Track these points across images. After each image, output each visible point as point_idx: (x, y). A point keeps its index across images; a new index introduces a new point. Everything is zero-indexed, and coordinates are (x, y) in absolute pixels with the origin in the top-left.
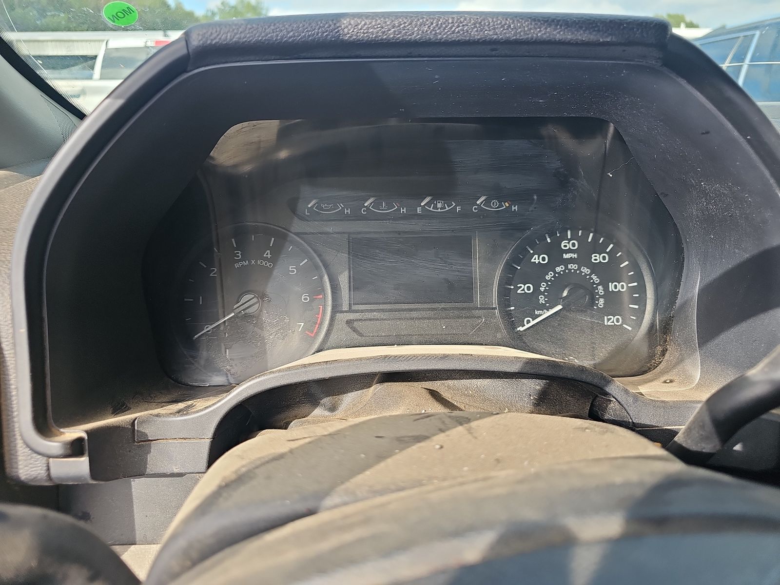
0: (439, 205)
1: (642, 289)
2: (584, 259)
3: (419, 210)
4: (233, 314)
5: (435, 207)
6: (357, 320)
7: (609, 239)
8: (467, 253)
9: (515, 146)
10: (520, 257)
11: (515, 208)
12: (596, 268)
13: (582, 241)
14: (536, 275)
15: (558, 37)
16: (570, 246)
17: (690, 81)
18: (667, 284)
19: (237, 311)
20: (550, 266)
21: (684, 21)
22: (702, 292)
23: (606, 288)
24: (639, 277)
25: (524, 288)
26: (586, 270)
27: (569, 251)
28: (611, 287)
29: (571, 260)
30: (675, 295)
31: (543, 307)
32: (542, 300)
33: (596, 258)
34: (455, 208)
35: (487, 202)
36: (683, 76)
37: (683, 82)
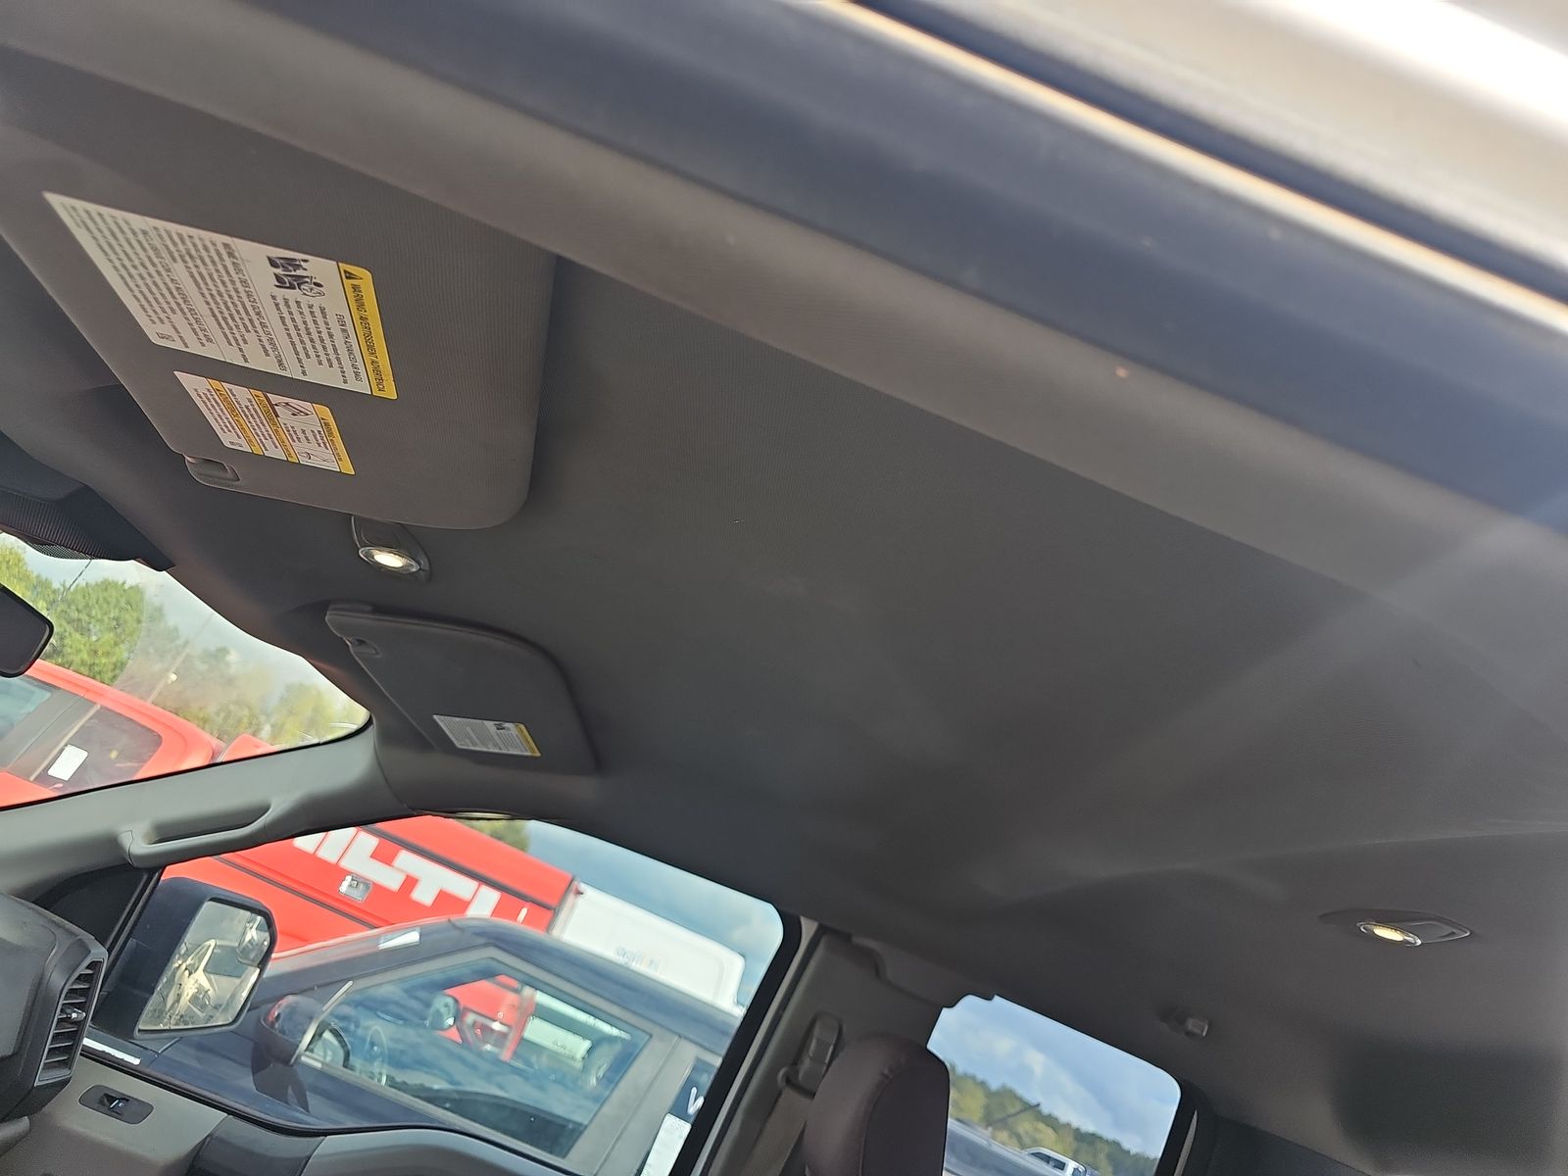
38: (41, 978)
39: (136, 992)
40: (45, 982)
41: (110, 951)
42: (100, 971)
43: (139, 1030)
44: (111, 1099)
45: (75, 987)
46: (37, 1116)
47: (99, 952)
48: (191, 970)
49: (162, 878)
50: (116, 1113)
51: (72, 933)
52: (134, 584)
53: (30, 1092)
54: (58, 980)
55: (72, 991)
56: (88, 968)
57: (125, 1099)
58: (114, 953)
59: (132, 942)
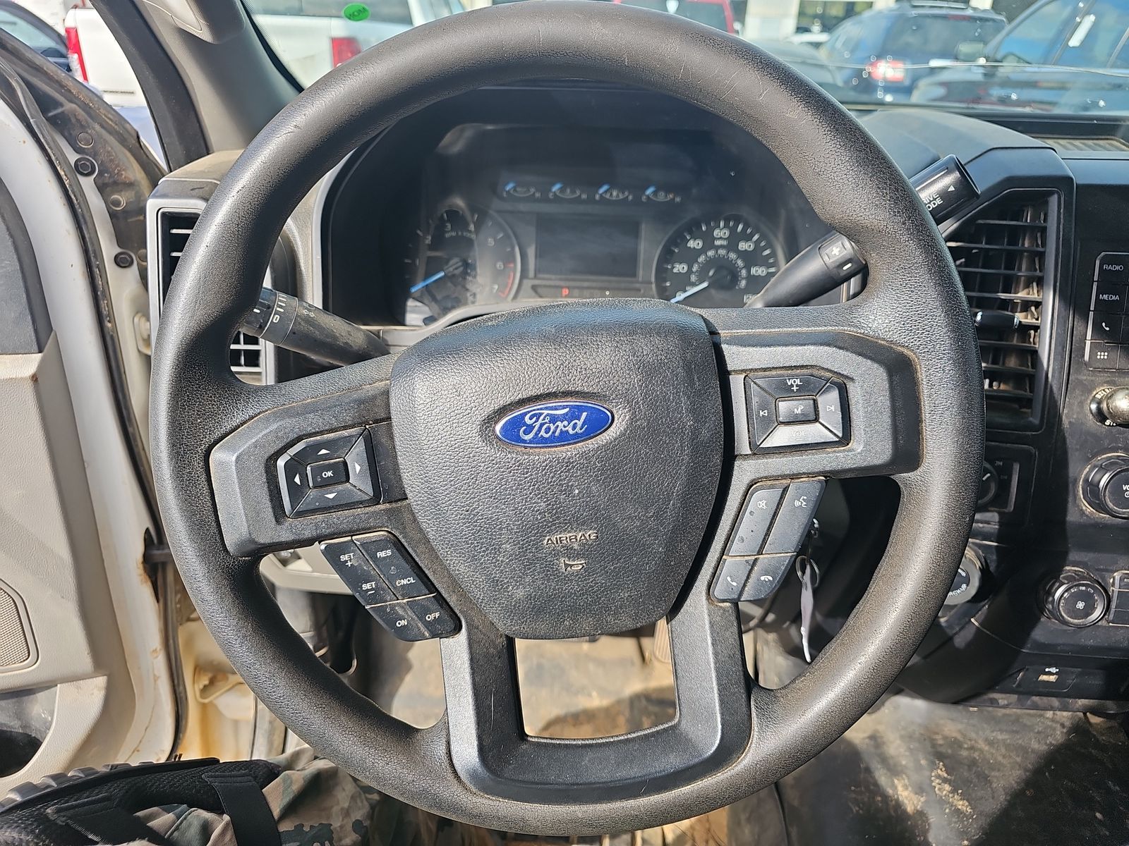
0: (614, 194)
2: (732, 245)
3: (597, 197)
4: (443, 274)
5: (611, 194)
6: (540, 286)
7: (756, 230)
10: (678, 240)
11: (678, 200)
12: (742, 254)
13: (733, 231)
14: (691, 257)
16: (721, 234)
20: (703, 251)
23: (749, 271)
25: (680, 268)
26: (732, 256)
27: (721, 238)
28: (753, 271)
29: (722, 247)
31: (694, 285)
32: (693, 278)
33: (743, 246)
34: (628, 196)
35: (655, 193)
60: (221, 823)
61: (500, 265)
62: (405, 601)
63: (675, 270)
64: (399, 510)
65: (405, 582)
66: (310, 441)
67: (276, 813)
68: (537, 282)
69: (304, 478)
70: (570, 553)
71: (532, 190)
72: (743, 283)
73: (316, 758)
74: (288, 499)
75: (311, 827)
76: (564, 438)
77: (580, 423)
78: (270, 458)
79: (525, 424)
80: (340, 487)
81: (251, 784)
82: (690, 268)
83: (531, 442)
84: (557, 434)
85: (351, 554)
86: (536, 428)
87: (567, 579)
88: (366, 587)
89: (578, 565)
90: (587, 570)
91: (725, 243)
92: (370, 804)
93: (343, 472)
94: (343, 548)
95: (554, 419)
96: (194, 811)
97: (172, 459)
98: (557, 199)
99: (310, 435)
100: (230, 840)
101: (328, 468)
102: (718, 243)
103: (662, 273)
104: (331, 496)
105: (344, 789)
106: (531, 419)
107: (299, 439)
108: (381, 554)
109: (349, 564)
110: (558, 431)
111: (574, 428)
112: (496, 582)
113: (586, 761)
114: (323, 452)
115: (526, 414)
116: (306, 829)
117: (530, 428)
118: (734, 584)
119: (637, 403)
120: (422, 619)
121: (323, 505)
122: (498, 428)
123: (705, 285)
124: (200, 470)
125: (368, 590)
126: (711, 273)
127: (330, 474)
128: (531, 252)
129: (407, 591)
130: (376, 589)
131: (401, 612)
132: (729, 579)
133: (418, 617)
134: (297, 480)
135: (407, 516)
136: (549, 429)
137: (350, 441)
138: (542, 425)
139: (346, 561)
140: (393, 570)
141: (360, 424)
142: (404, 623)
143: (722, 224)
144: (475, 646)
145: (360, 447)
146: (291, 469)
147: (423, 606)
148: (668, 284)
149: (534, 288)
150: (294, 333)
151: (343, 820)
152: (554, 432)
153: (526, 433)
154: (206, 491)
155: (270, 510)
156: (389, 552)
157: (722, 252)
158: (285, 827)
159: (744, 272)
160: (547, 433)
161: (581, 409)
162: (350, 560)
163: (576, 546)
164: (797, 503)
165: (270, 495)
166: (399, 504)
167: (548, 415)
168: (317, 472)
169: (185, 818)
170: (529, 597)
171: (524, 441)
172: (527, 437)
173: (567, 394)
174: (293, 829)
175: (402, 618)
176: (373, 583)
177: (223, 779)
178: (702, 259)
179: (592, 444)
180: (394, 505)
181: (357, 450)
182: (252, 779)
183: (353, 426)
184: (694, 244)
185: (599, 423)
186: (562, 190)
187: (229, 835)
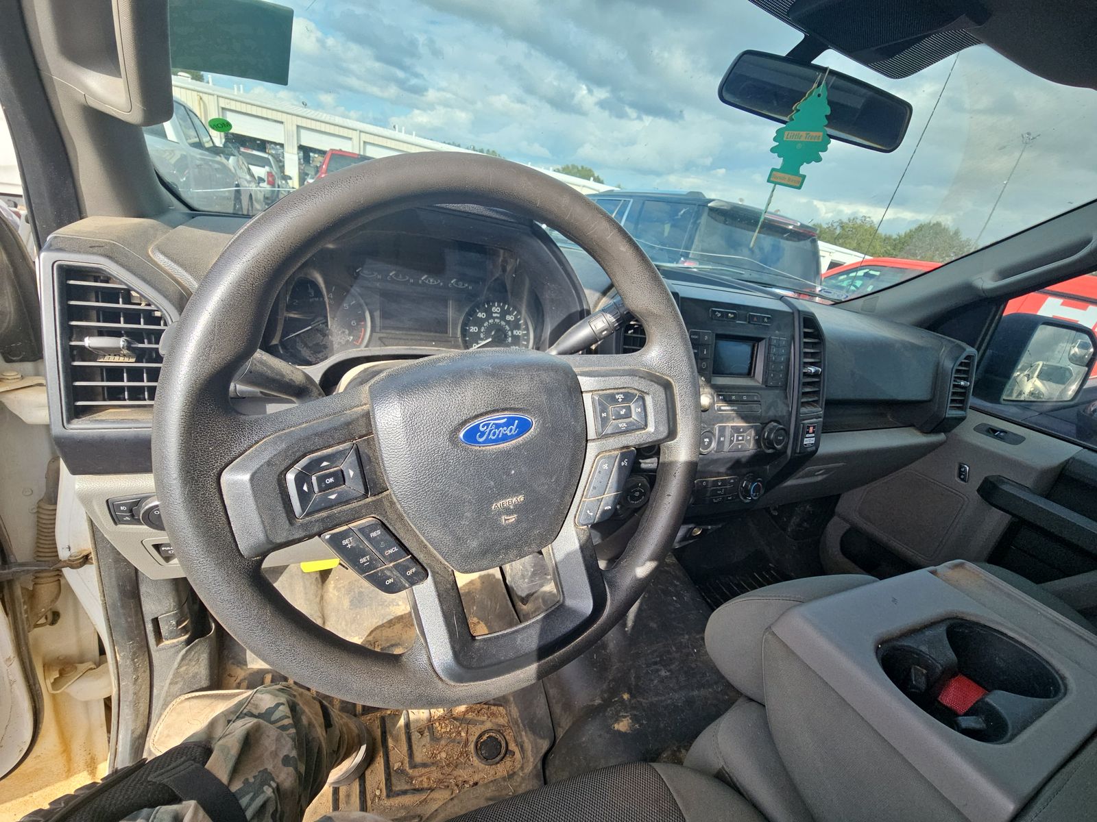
0: (431, 281)
1: (528, 334)
2: (503, 317)
3: (420, 282)
4: (310, 327)
5: (429, 281)
6: (385, 338)
7: (515, 308)
8: (446, 306)
9: (473, 256)
10: (472, 313)
11: (470, 288)
12: (508, 322)
13: (502, 308)
14: (479, 323)
15: (494, 216)
16: (496, 310)
17: (542, 241)
18: (538, 330)
19: (313, 326)
20: (487, 319)
21: (593, 176)
22: (551, 333)
23: (512, 333)
24: (527, 329)
25: (473, 329)
26: (503, 323)
27: (496, 313)
28: (515, 332)
29: (497, 317)
30: (541, 336)
31: (482, 339)
32: (482, 336)
33: (509, 318)
34: (439, 283)
35: (456, 283)
36: (540, 239)
37: (540, 242)
38: (938, 363)
39: (997, 378)
40: (941, 364)
41: (978, 350)
42: (973, 361)
43: (1004, 400)
44: (995, 431)
45: (961, 368)
46: (949, 434)
47: (970, 350)
48: (1029, 377)
49: (1004, 315)
50: (998, 437)
51: (952, 342)
52: (935, 222)
53: (944, 420)
54: (948, 364)
55: (958, 371)
56: (965, 359)
57: (1002, 431)
58: (981, 351)
59: (989, 352)
60: (189, 807)
61: (353, 323)
62: (391, 565)
63: (471, 331)
64: (380, 500)
65: (391, 551)
66: (314, 457)
67: (224, 779)
68: (382, 335)
69: (310, 486)
70: (508, 511)
71: (376, 274)
72: (510, 339)
73: (229, 722)
74: (298, 504)
75: (254, 777)
76: (505, 438)
77: (514, 428)
78: (281, 473)
79: (480, 431)
80: (339, 489)
81: (194, 766)
82: (479, 329)
83: (484, 442)
84: (500, 436)
85: (351, 539)
86: (487, 433)
87: (505, 528)
88: (362, 560)
89: (513, 519)
90: (518, 521)
91: (498, 315)
92: (292, 738)
93: (340, 477)
94: (344, 535)
95: (498, 426)
96: (159, 809)
97: (186, 484)
98: (393, 281)
99: (313, 452)
100: (204, 817)
101: (329, 476)
102: (494, 315)
103: (464, 332)
104: (333, 497)
105: (268, 736)
106: (483, 427)
107: (304, 456)
108: (373, 535)
109: (349, 546)
110: (501, 434)
111: (510, 431)
112: (459, 539)
113: (519, 642)
114: (325, 464)
115: (479, 424)
116: (252, 780)
117: (483, 434)
118: (591, 514)
119: (546, 412)
120: (404, 575)
121: (328, 505)
122: (461, 435)
123: (490, 340)
124: (213, 489)
125: (364, 563)
126: (493, 333)
127: (331, 480)
128: (377, 314)
129: (393, 558)
130: (371, 561)
131: (388, 573)
132: (588, 512)
133: (401, 574)
134: (305, 488)
135: (386, 503)
136: (495, 433)
137: (344, 454)
138: (491, 431)
139: (347, 545)
140: (382, 545)
141: (349, 440)
142: (390, 581)
143: (496, 304)
144: (439, 585)
145: (351, 458)
146: (300, 480)
147: (404, 566)
148: (467, 339)
149: (380, 339)
150: (251, 372)
151: (274, 761)
152: (498, 435)
153: (480, 437)
154: (220, 507)
155: (284, 515)
156: (379, 532)
157: (497, 321)
158: (235, 788)
159: (510, 333)
160: (494, 436)
161: (514, 419)
162: (350, 543)
163: (512, 507)
164: (623, 464)
165: (284, 504)
166: (380, 496)
167: (494, 424)
168: (321, 480)
169: (155, 818)
170: (480, 545)
171: (479, 443)
172: (481, 440)
173: (504, 410)
174: (242, 785)
175: (389, 578)
176: (368, 557)
177: (169, 773)
178: (486, 324)
179: (520, 440)
180: (377, 497)
181: (350, 460)
182: (193, 762)
183: (344, 442)
184: (481, 315)
185: (524, 426)
186: (396, 275)
187: (201, 813)
